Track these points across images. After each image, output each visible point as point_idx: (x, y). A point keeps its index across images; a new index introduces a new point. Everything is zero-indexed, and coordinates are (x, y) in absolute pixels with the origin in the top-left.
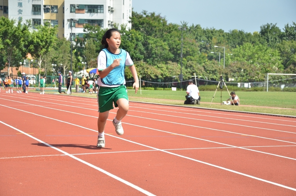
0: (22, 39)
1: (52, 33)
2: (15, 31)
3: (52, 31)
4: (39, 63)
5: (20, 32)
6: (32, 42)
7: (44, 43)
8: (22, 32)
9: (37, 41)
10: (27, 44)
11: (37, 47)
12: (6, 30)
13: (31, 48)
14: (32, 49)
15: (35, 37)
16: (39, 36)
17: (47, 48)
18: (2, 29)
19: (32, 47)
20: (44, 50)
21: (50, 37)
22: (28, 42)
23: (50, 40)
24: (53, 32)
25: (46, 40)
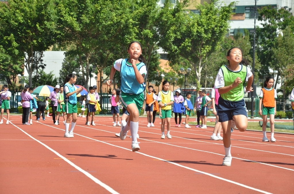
0: (173, 28)
1: (225, 17)
2: (161, 14)
3: (225, 13)
4: (198, 72)
5: (170, 16)
6: (188, 34)
7: (210, 35)
8: (174, 15)
9: (197, 31)
10: (179, 37)
11: (197, 42)
12: (146, 12)
13: (187, 44)
14: (188, 46)
15: (196, 24)
16: (201, 22)
17: (214, 45)
18: (140, 10)
19: (187, 42)
20: (208, 48)
21: (221, 24)
22: (181, 33)
23: (220, 30)
24: (226, 15)
25: (213, 29)
